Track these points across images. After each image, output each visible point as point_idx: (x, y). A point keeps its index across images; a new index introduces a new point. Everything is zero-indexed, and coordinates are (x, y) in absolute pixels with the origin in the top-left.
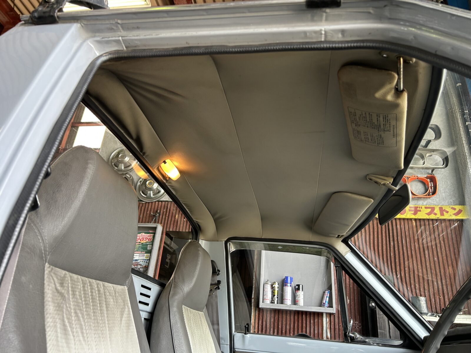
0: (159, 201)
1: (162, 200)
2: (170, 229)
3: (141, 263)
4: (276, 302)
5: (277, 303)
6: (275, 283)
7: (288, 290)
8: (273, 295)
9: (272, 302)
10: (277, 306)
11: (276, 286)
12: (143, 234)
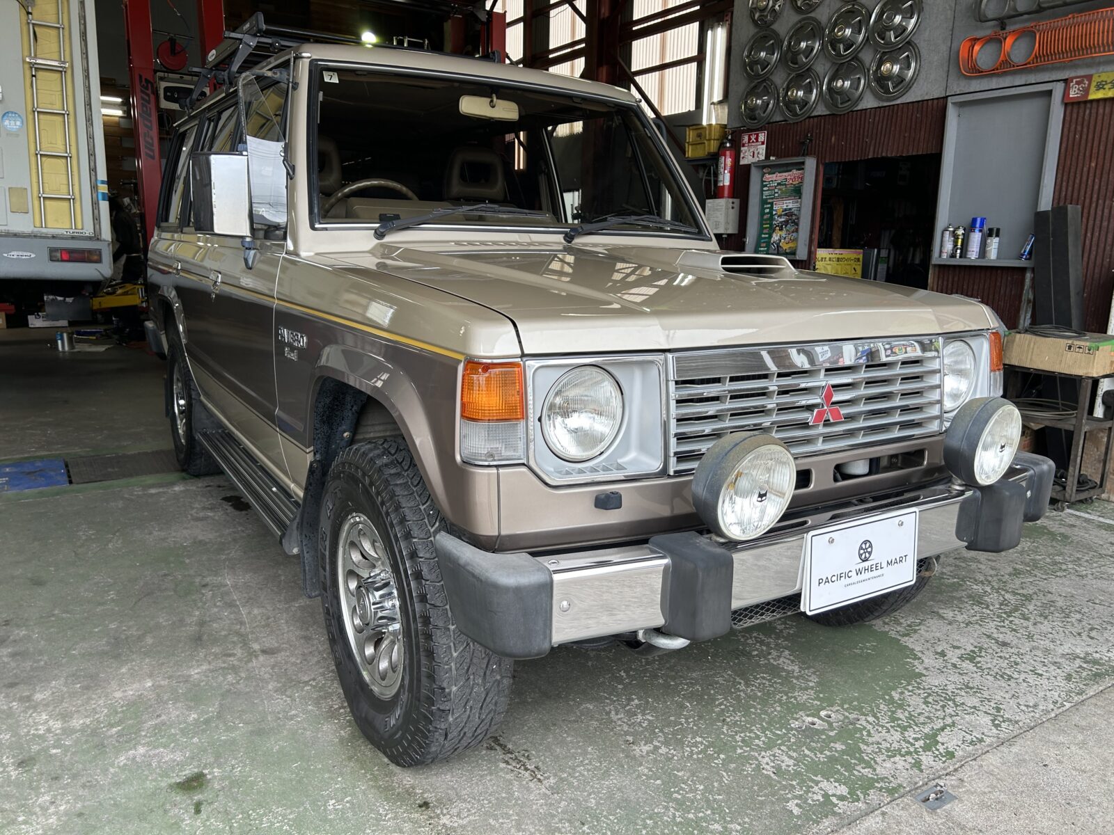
0: (809, 117)
1: (813, 115)
2: (825, 160)
3: (796, 212)
4: (958, 255)
5: (961, 257)
6: (959, 228)
7: (976, 237)
8: (955, 245)
9: (953, 256)
10: (957, 261)
11: (960, 232)
12: (795, 171)
